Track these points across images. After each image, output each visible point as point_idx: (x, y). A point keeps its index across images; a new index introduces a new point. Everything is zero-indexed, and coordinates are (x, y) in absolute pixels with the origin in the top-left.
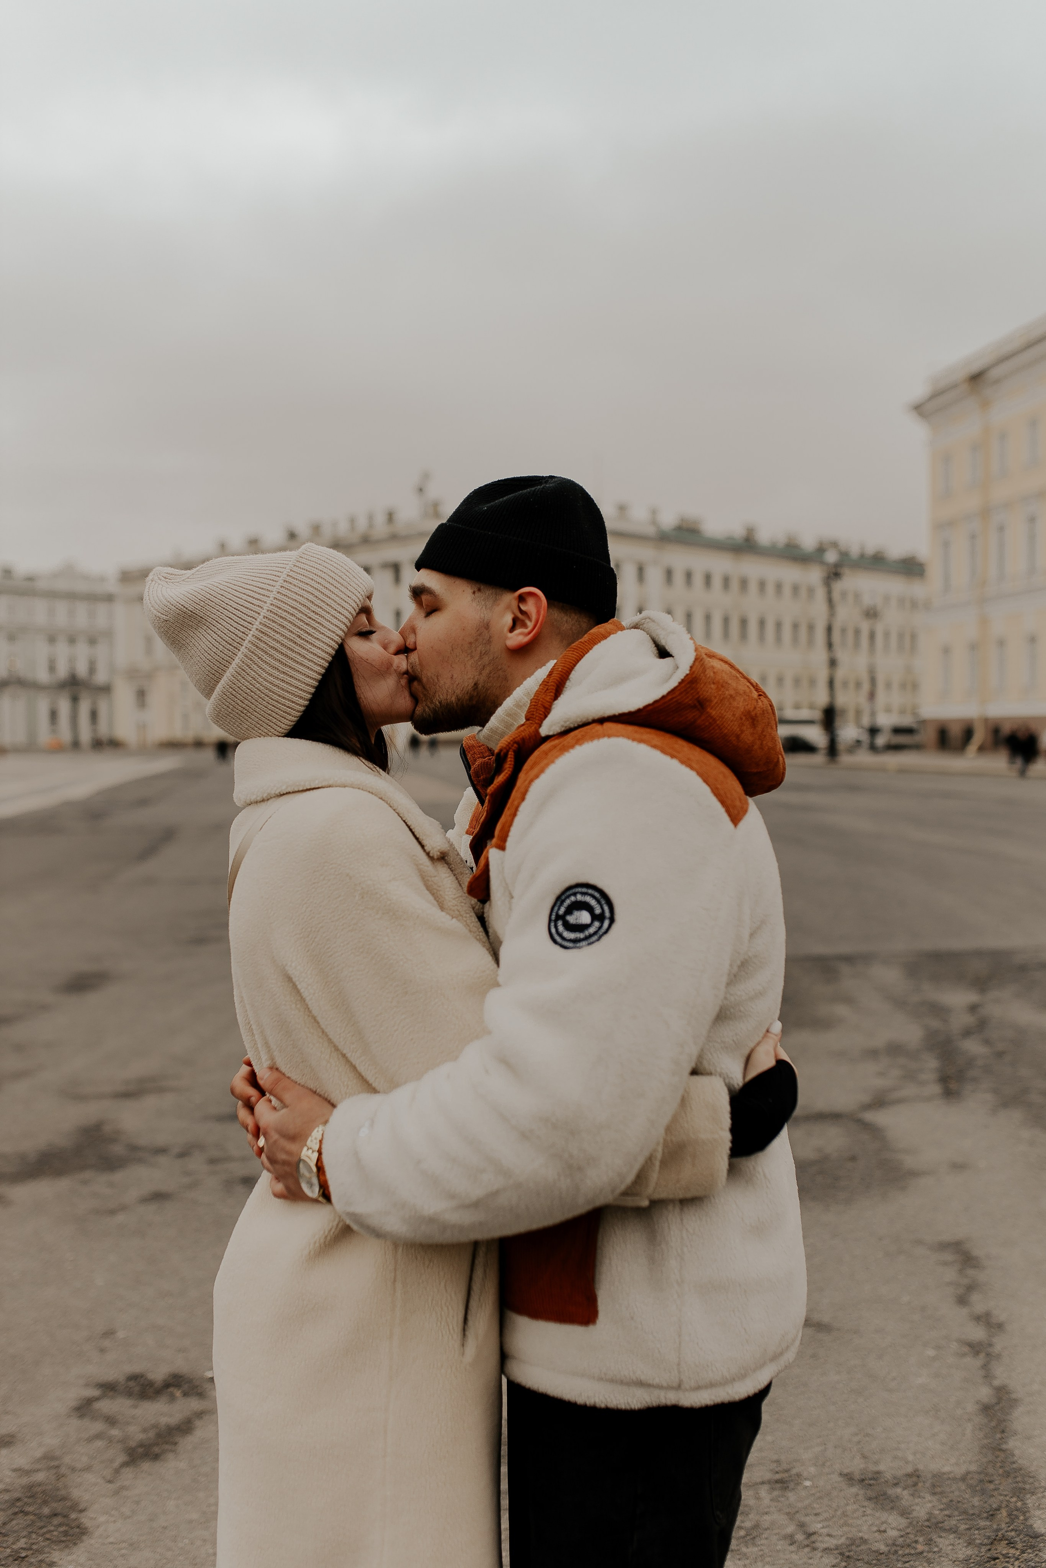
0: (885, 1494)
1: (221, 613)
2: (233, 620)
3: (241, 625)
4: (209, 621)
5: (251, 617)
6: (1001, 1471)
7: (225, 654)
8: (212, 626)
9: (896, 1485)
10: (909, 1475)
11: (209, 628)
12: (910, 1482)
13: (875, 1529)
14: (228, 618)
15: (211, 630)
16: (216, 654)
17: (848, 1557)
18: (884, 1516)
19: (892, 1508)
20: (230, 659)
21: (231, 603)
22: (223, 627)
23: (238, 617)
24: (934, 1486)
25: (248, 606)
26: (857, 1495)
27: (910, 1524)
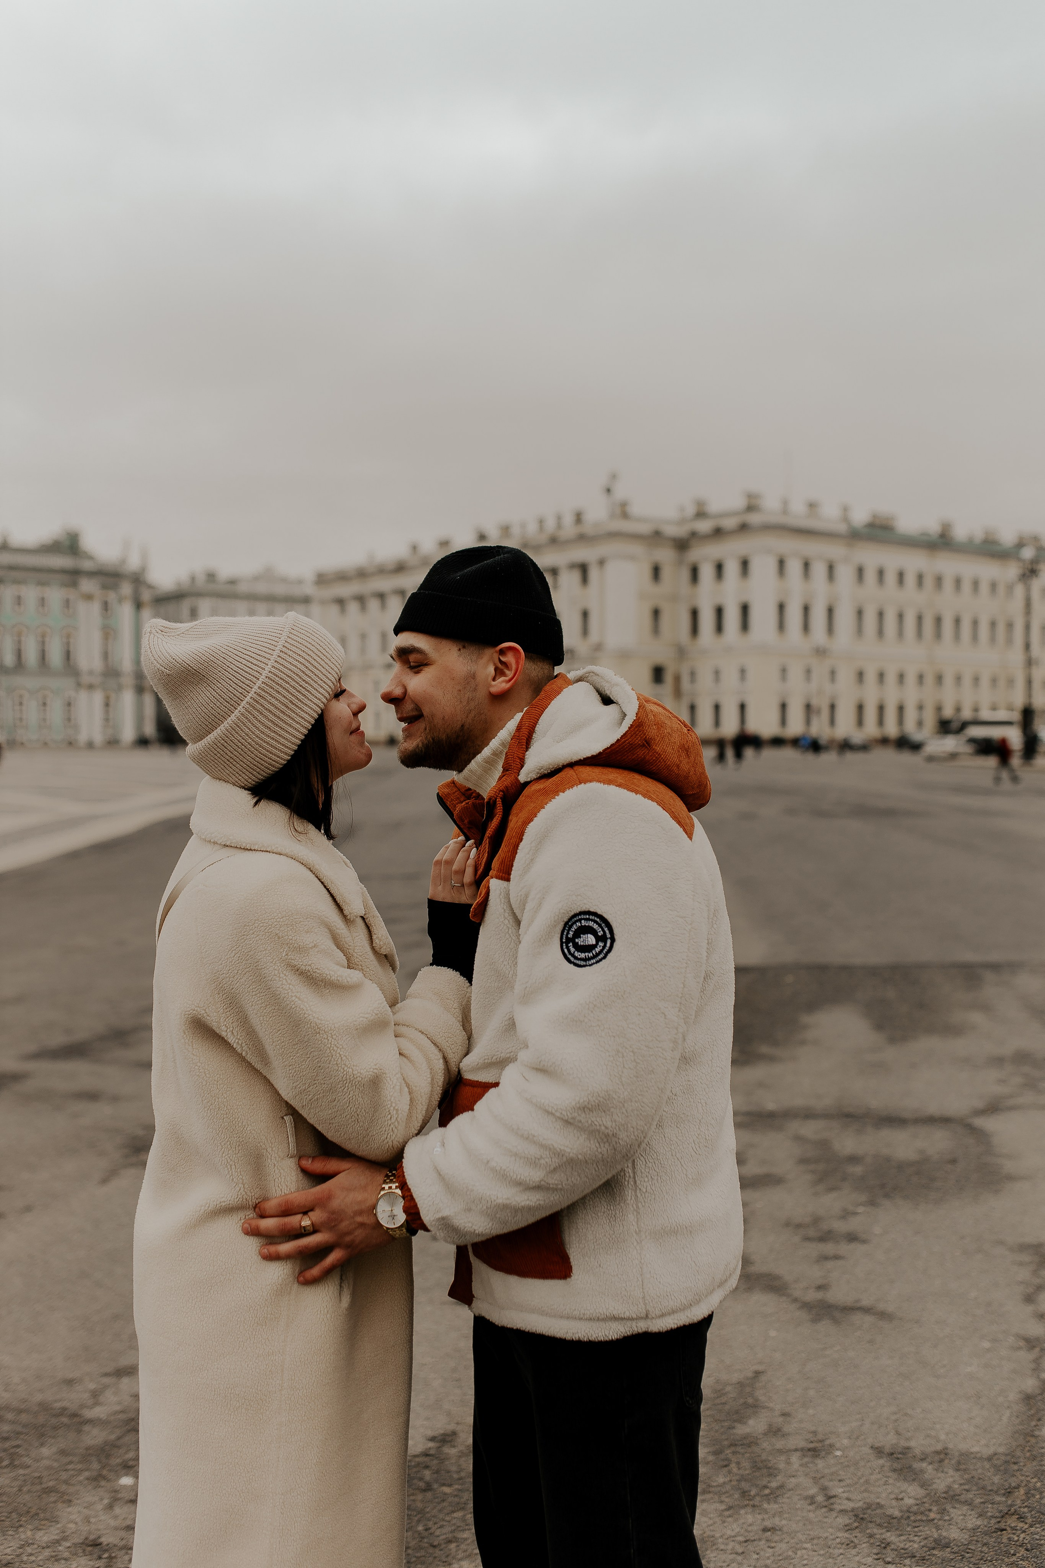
1: (222, 674)
2: (233, 681)
3: (239, 686)
4: (210, 680)
5: (249, 680)
6: (1028, 1454)
7: (221, 710)
8: (212, 684)
9: (923, 1460)
10: (937, 1453)
11: (209, 685)
12: (937, 1458)
13: (893, 1496)
14: (228, 679)
15: (210, 687)
16: (213, 709)
17: (862, 1519)
19: (914, 1480)
20: (225, 714)
21: (232, 666)
22: (222, 686)
23: (237, 679)
24: (959, 1463)
25: (247, 671)
26: (883, 1466)
27: (928, 1494)
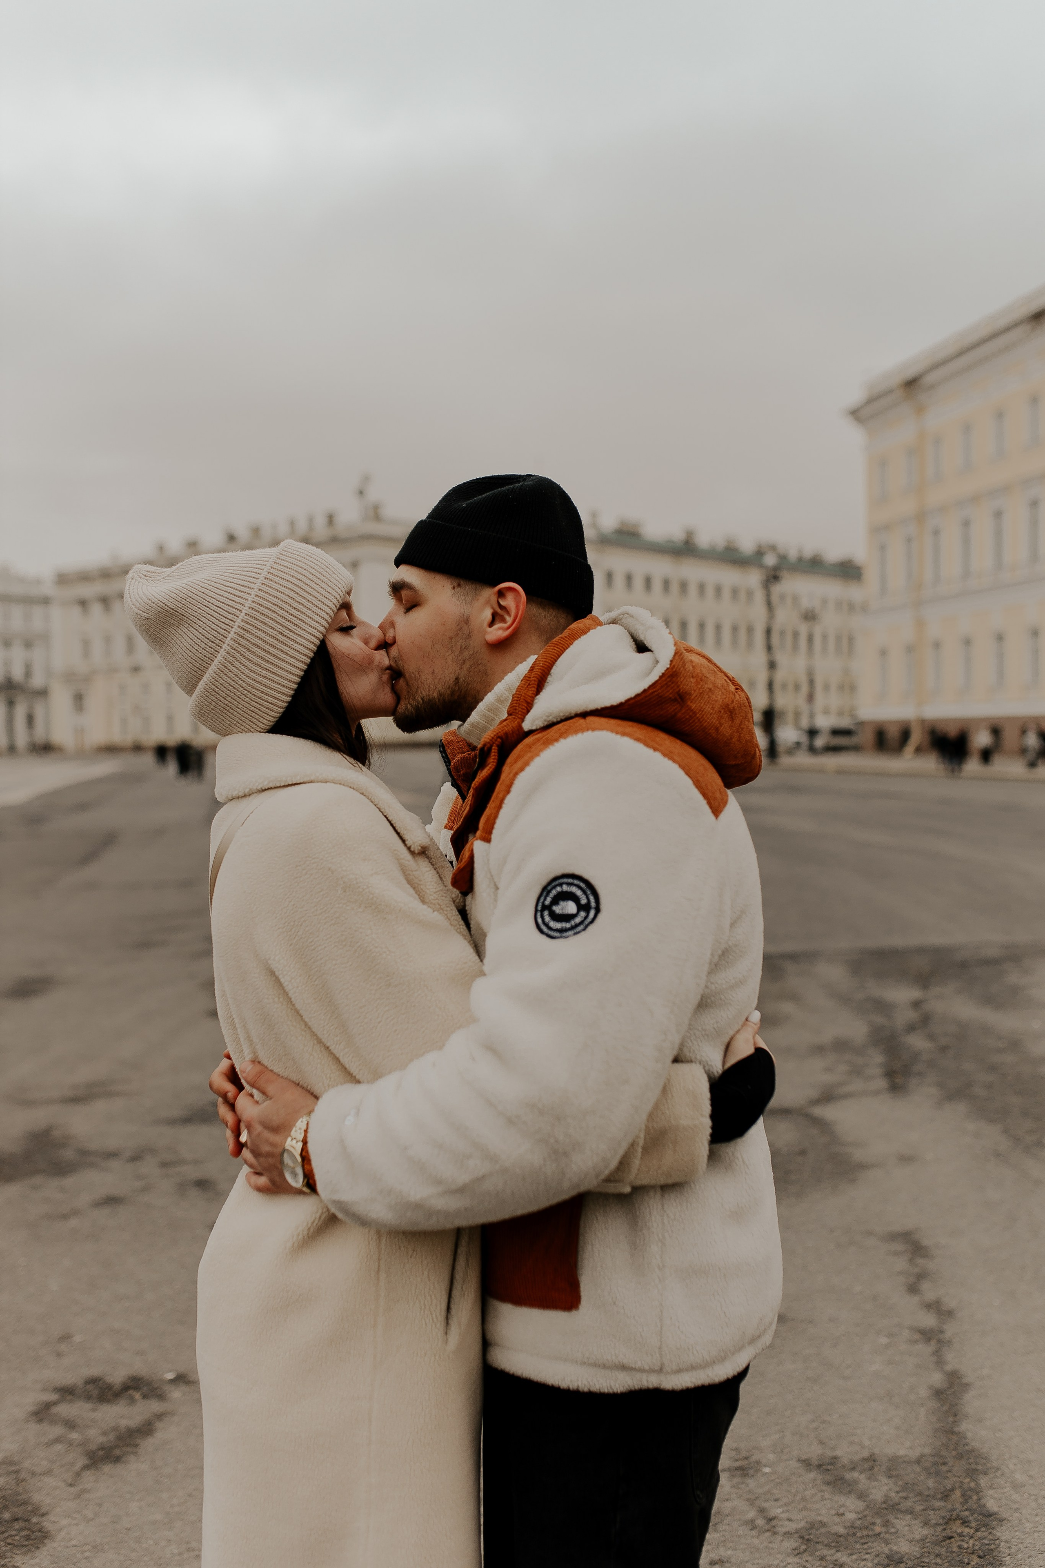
0: (842, 1478)
1: (203, 610)
2: (215, 618)
3: (221, 622)
4: (191, 618)
5: (230, 613)
6: (954, 1453)
7: (208, 652)
8: (194, 624)
9: (853, 1469)
10: (866, 1460)
11: (190, 625)
12: (866, 1466)
13: (833, 1512)
14: (209, 616)
15: (192, 626)
16: (199, 651)
17: (808, 1540)
18: (842, 1499)
19: (850, 1492)
20: (212, 656)
21: (213, 601)
22: (205, 625)
24: (889, 1469)
25: (230, 604)
26: (816, 1480)
27: (868, 1506)
